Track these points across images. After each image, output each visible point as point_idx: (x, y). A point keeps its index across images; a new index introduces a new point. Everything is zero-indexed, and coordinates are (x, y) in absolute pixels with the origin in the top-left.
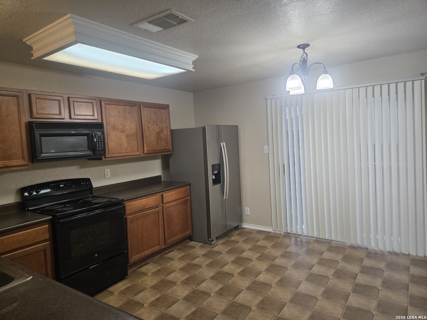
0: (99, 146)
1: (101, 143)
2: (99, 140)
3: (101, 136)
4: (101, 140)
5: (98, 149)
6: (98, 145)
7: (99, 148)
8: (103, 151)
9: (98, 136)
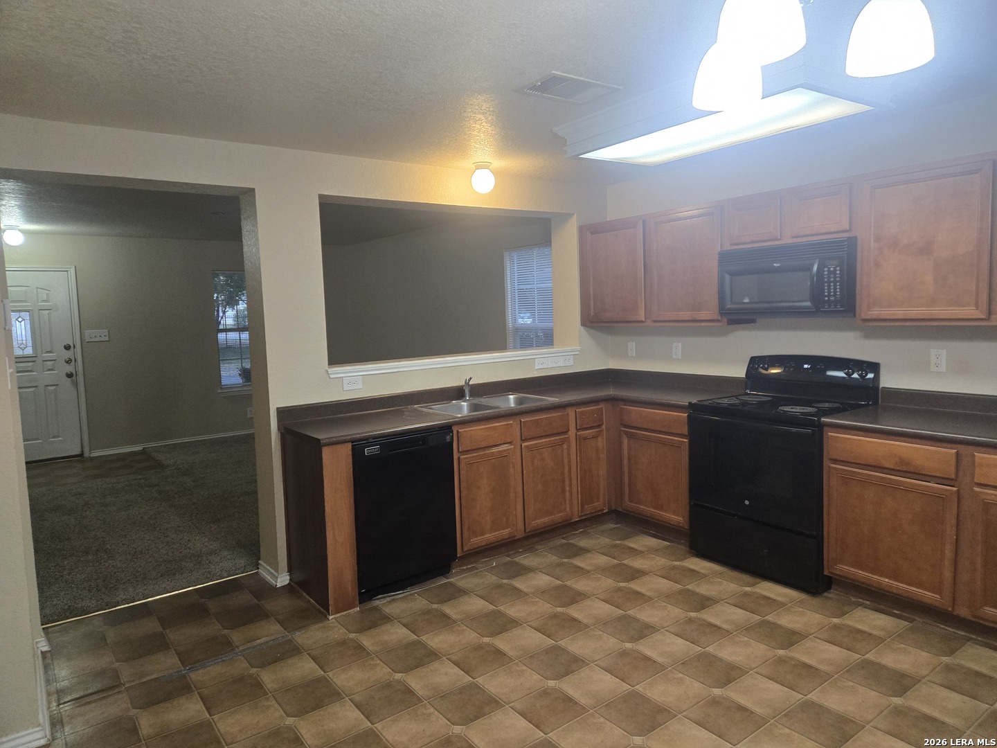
0: (829, 292)
1: (835, 286)
2: (830, 278)
3: (835, 270)
4: (835, 278)
5: (826, 299)
6: (826, 291)
7: (829, 296)
8: (839, 304)
9: (829, 271)
